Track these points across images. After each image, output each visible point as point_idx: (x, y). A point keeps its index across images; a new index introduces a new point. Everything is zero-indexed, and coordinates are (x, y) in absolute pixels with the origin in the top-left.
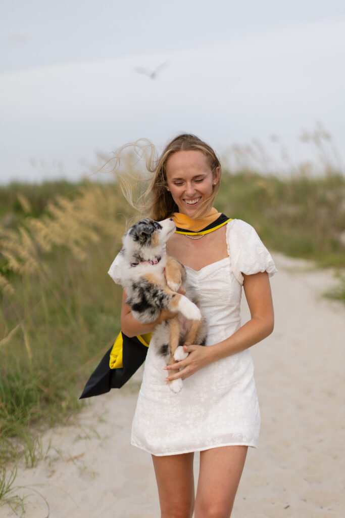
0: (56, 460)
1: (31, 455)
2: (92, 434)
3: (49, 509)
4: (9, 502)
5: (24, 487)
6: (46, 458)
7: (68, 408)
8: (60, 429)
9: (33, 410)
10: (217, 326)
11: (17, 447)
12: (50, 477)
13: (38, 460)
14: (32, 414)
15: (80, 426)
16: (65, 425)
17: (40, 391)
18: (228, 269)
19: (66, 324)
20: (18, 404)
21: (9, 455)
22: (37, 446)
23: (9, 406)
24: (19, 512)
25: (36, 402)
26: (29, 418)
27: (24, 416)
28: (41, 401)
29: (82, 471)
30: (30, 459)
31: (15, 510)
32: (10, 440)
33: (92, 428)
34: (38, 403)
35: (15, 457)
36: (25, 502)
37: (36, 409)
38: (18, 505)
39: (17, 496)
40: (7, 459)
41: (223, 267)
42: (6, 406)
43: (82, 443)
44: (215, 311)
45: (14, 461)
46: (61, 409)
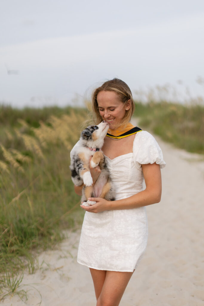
0: (46, 270)
1: (32, 267)
2: (68, 255)
3: (41, 298)
4: (18, 293)
5: (27, 285)
6: (41, 268)
7: (55, 240)
8: (49, 252)
9: (34, 240)
10: (122, 193)
11: (24, 262)
12: (42, 279)
13: (37, 269)
14: (33, 243)
15: (61, 250)
16: (52, 250)
17: (38, 229)
18: (130, 160)
19: (55, 190)
20: (25, 237)
21: (19, 266)
22: (36, 262)
23: (20, 238)
24: (24, 299)
25: (36, 236)
26: (31, 245)
27: (29, 244)
28: (38, 235)
29: (62, 277)
30: (31, 269)
31: (22, 298)
32: (20, 258)
33: (68, 252)
34: (37, 236)
35: (22, 268)
36: (27, 294)
37: (36, 240)
38: (24, 295)
39: (23, 290)
40: (18, 269)
41: (128, 158)
42: (18, 238)
43: (62, 260)
44: (121, 185)
45: (22, 270)
46: (50, 240)
